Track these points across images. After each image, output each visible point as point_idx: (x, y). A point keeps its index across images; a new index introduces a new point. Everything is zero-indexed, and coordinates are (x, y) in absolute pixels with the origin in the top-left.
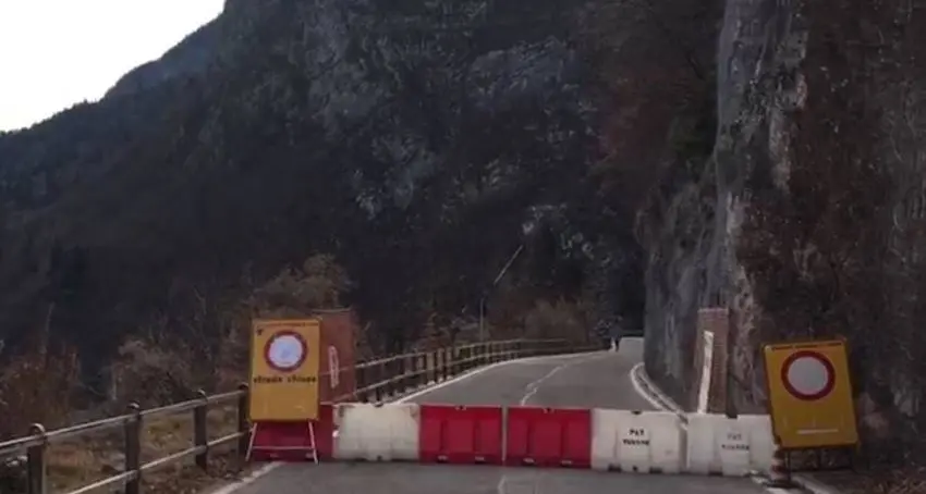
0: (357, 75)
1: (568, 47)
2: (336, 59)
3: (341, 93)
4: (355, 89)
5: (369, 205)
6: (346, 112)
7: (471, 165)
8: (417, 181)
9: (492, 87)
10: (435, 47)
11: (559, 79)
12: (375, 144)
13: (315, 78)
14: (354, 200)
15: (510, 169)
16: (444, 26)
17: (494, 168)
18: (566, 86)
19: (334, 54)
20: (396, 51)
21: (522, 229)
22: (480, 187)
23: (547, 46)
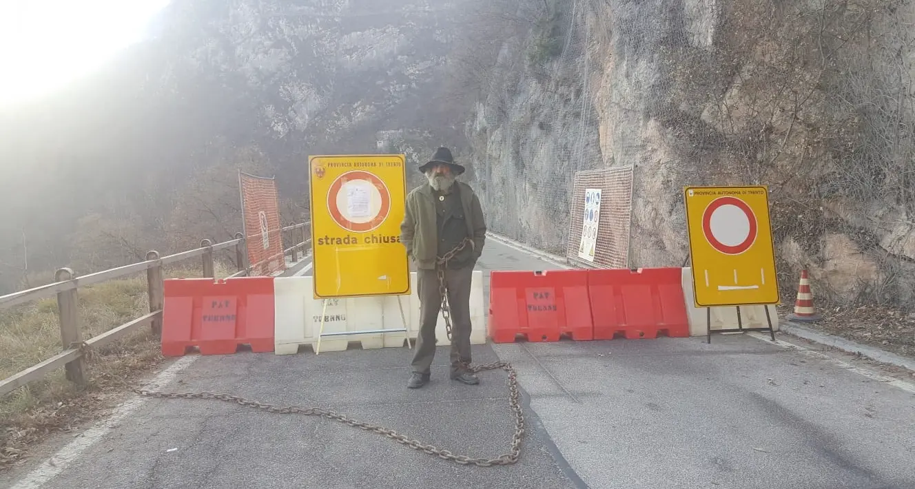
0: (267, 43)
1: (400, 33)
2: (252, 32)
3: (257, 54)
4: (266, 53)
5: (279, 128)
6: (261, 66)
7: (343, 105)
8: (310, 115)
9: (354, 56)
10: (317, 28)
11: (395, 52)
12: (281, 90)
13: (239, 44)
14: (269, 126)
15: (368, 108)
16: (322, 14)
17: (359, 106)
18: (400, 57)
19: (251, 30)
20: (292, 29)
21: (376, 144)
22: (350, 119)
23: (387, 31)
